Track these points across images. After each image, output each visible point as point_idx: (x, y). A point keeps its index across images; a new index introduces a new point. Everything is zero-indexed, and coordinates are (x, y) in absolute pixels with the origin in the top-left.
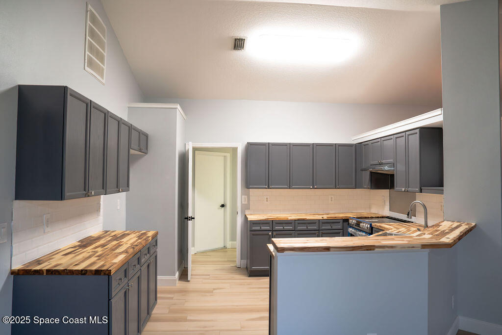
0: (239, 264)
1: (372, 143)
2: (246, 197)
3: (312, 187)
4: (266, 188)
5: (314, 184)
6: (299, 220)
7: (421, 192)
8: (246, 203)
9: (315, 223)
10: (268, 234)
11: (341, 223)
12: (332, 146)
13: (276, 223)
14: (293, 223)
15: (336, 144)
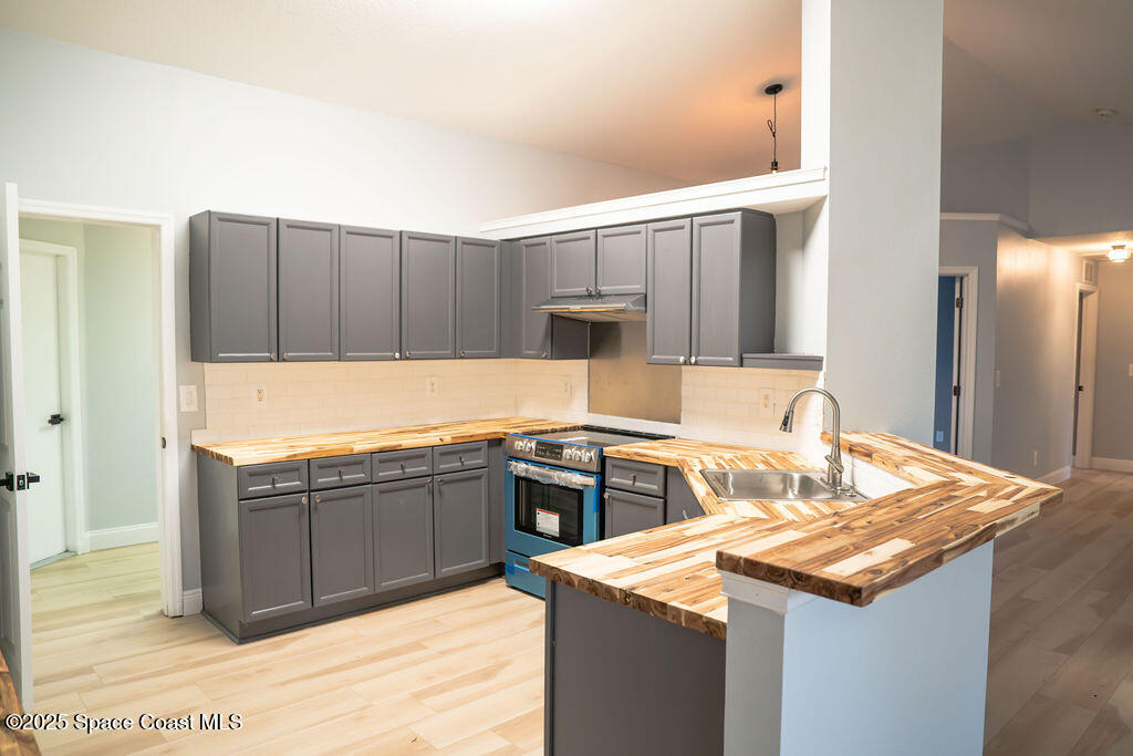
0: (178, 606)
1: (558, 242)
2: (193, 388)
3: (397, 355)
4: (271, 360)
5: (403, 349)
6: (381, 451)
7: (742, 366)
8: (194, 408)
9: (423, 456)
10: (299, 504)
11: (483, 452)
12: (448, 242)
13: (320, 467)
14: (368, 463)
15: (456, 237)
